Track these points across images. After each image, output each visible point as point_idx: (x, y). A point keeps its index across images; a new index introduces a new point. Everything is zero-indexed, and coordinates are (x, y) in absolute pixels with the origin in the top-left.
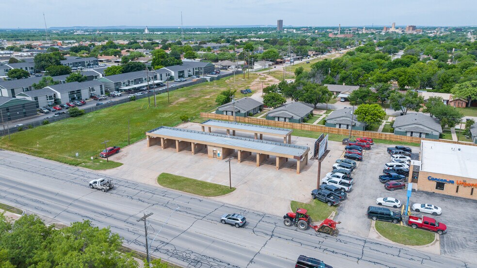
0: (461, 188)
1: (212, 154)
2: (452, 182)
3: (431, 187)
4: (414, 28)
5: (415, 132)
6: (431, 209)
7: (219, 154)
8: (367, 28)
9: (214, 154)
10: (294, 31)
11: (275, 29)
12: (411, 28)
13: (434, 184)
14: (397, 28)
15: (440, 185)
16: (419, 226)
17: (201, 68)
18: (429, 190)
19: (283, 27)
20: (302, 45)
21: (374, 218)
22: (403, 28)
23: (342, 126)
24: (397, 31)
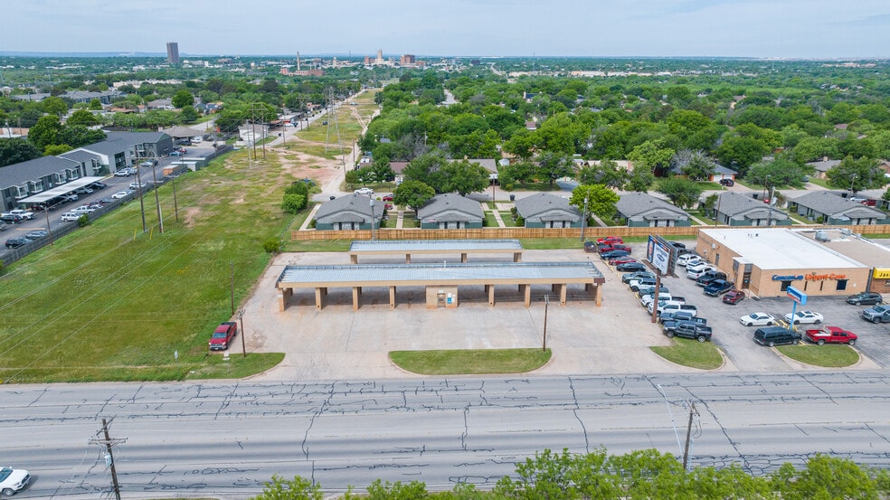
0: (810, 283)
1: (436, 300)
2: (800, 278)
3: (775, 289)
4: (412, 59)
5: (661, 220)
6: (812, 316)
7: (450, 299)
8: (340, 59)
9: (441, 300)
10: (207, 64)
11: (161, 60)
12: (408, 59)
13: (779, 284)
14: (386, 59)
15: (786, 285)
16: (827, 340)
17: (151, 145)
18: (773, 294)
19: (180, 55)
20: (268, 91)
21: (772, 344)
22: (397, 60)
23: (555, 224)
24: (386, 63)
